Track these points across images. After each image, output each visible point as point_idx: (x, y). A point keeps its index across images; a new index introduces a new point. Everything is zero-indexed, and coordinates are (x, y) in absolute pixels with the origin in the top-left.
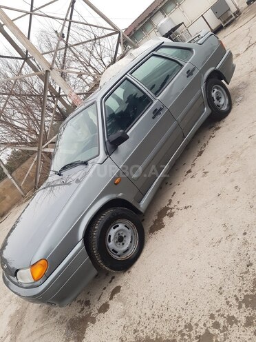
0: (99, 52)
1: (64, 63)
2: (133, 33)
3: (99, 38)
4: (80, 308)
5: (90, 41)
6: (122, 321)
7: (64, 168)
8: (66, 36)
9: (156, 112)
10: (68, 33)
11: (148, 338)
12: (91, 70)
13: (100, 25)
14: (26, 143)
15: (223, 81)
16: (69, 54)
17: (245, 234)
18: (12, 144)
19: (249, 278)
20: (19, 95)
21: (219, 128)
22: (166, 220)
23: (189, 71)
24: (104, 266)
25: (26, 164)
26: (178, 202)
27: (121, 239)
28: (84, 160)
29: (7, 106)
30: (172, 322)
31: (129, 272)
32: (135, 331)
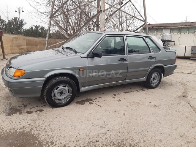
0: (130, 23)
1: (112, 14)
2: (151, 28)
3: (135, 17)
4: (21, 105)
5: (130, 15)
6: (31, 122)
7: (67, 48)
8: (123, 5)
9: (122, 59)
10: (125, 4)
11: (34, 134)
12: (120, 27)
13: (140, 13)
14: (67, 32)
15: (162, 74)
16: (117, 13)
17: (108, 131)
18: (60, 27)
19: (92, 145)
20: (82, 10)
21: (143, 90)
22: (87, 103)
23: (151, 56)
24: (45, 96)
25: (58, 40)
26: (98, 101)
27: (61, 93)
28: (77, 51)
29: (73, 10)
30: (48, 137)
31: (52, 109)
32: (32, 129)
